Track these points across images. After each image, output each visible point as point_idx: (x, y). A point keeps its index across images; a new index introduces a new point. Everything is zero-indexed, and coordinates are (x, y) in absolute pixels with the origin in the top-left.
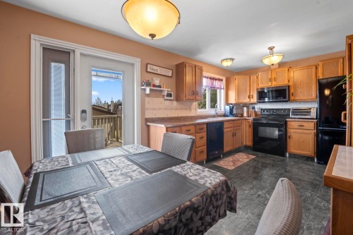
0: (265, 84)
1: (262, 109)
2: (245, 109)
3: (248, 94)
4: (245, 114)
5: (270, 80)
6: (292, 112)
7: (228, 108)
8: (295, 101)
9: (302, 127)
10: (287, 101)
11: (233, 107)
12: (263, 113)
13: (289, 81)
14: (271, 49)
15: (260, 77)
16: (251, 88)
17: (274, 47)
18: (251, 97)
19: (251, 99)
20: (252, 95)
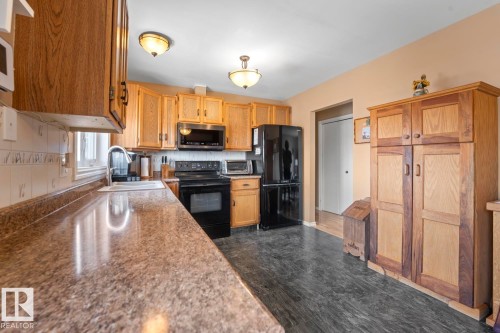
0: (190, 117)
1: (177, 162)
2: (145, 161)
3: (159, 132)
5: (198, 113)
8: (230, 150)
9: (246, 187)
13: (223, 120)
14: (245, 59)
15: (181, 102)
16: (165, 121)
17: (249, 58)
18: (164, 138)
19: (164, 142)
20: (166, 135)
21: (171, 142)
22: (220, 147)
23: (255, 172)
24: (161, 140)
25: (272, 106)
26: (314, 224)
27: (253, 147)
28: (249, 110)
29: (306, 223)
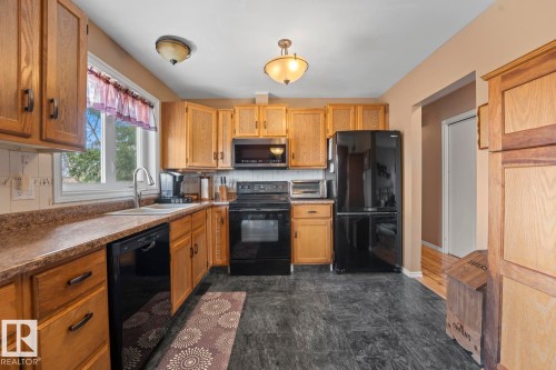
0: (248, 132)
1: (238, 183)
2: (205, 182)
3: (214, 150)
4: (206, 195)
5: (257, 125)
6: (294, 187)
7: (167, 179)
8: (297, 168)
9: (313, 215)
10: (284, 168)
11: (181, 178)
12: (242, 191)
13: (287, 131)
14: (285, 44)
15: (237, 116)
16: (220, 138)
17: (290, 42)
18: (220, 156)
19: (220, 161)
20: (222, 153)
21: (227, 161)
22: (283, 165)
23: (329, 196)
24: (216, 158)
25: (355, 106)
26: (418, 275)
27: (328, 162)
28: (322, 115)
29: (405, 271)
